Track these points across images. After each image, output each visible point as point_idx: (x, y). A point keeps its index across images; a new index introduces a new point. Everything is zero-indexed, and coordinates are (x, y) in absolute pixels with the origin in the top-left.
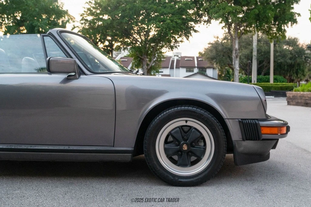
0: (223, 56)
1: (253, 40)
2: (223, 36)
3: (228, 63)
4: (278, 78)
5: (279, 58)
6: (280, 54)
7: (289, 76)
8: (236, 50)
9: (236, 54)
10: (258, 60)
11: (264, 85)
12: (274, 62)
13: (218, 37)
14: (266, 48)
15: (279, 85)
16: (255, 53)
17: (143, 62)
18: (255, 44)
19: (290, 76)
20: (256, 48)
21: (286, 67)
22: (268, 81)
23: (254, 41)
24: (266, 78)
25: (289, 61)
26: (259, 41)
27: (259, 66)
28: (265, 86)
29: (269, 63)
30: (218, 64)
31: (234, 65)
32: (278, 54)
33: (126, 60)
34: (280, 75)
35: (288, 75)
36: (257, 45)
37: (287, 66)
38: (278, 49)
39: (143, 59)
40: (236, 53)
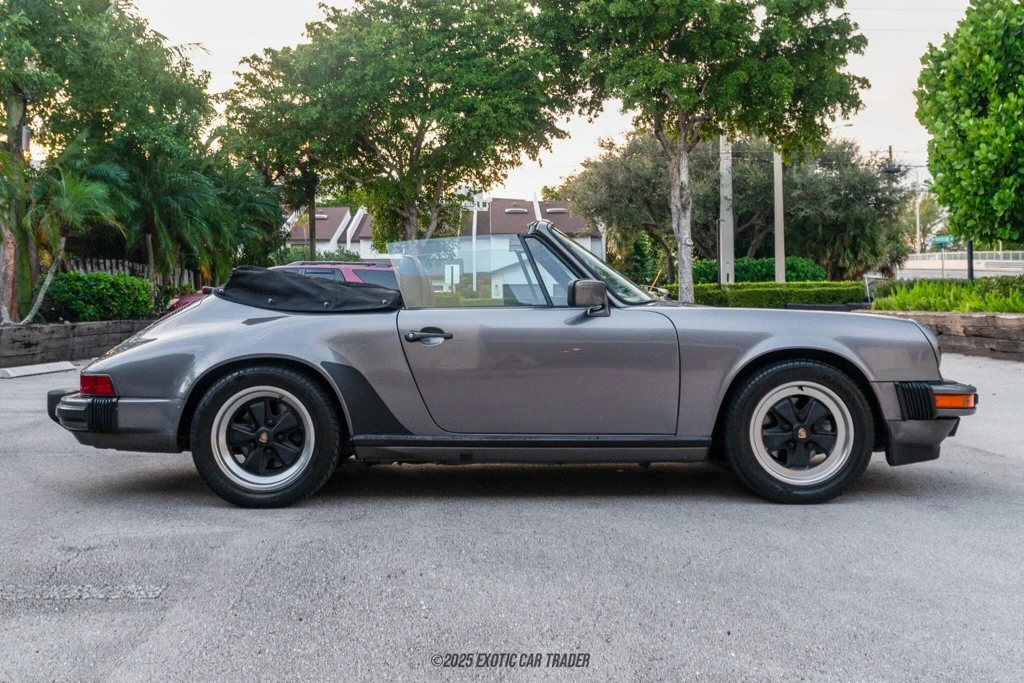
0: (631, 201)
1: (719, 154)
2: (626, 142)
3: (644, 222)
4: (800, 265)
5: (802, 204)
6: (801, 193)
7: (831, 259)
8: (682, 189)
9: (683, 200)
10: (735, 210)
11: (767, 289)
12: (787, 215)
13: (611, 145)
14: (761, 174)
15: (810, 286)
16: (726, 192)
17: (407, 227)
18: (725, 163)
19: (835, 257)
20: (730, 176)
21: (820, 229)
22: (770, 275)
23: (721, 155)
24: (762, 265)
25: (831, 213)
26: (737, 154)
27: (740, 229)
28: (769, 292)
29: (770, 218)
30: (614, 227)
31: (676, 232)
32: (795, 193)
33: (326, 216)
34: (804, 255)
35: (829, 254)
36: (733, 165)
37: (824, 227)
38: (796, 177)
39: (408, 218)
40: (681, 196)
